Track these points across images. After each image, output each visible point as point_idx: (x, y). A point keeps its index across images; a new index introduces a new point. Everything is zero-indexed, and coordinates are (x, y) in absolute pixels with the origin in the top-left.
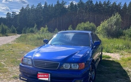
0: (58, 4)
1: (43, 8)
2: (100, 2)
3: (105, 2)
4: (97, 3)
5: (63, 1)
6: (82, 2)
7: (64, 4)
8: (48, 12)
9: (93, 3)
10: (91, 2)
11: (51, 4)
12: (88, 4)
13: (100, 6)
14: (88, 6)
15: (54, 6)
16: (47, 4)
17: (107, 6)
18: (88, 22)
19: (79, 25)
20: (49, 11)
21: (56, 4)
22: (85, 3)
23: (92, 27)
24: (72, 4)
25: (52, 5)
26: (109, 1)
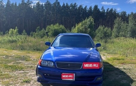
0: (23, 3)
1: (5, 7)
2: (67, 4)
3: (71, 4)
4: (64, 4)
5: (29, 1)
6: (49, 3)
7: (30, 4)
8: (11, 12)
9: (60, 4)
10: (59, 3)
11: (14, 3)
12: (56, 5)
13: (67, 8)
14: (55, 8)
15: (18, 5)
16: (10, 2)
17: (74, 9)
18: (58, 24)
19: (48, 27)
20: (13, 10)
21: (21, 3)
22: (52, 4)
23: (62, 29)
24: (38, 4)
25: (16, 4)
26: (75, 4)
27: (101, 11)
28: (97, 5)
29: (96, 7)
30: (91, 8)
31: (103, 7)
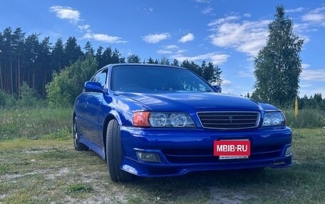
26: (18, 30)
27: (84, 51)
28: (74, 38)
29: (72, 42)
30: (59, 44)
31: (88, 43)
